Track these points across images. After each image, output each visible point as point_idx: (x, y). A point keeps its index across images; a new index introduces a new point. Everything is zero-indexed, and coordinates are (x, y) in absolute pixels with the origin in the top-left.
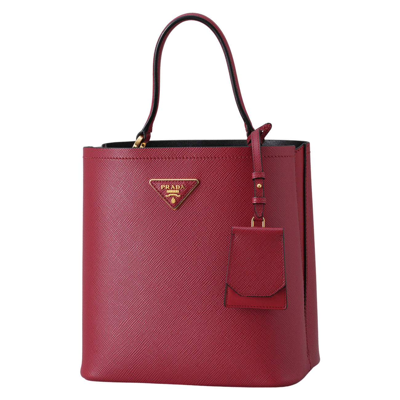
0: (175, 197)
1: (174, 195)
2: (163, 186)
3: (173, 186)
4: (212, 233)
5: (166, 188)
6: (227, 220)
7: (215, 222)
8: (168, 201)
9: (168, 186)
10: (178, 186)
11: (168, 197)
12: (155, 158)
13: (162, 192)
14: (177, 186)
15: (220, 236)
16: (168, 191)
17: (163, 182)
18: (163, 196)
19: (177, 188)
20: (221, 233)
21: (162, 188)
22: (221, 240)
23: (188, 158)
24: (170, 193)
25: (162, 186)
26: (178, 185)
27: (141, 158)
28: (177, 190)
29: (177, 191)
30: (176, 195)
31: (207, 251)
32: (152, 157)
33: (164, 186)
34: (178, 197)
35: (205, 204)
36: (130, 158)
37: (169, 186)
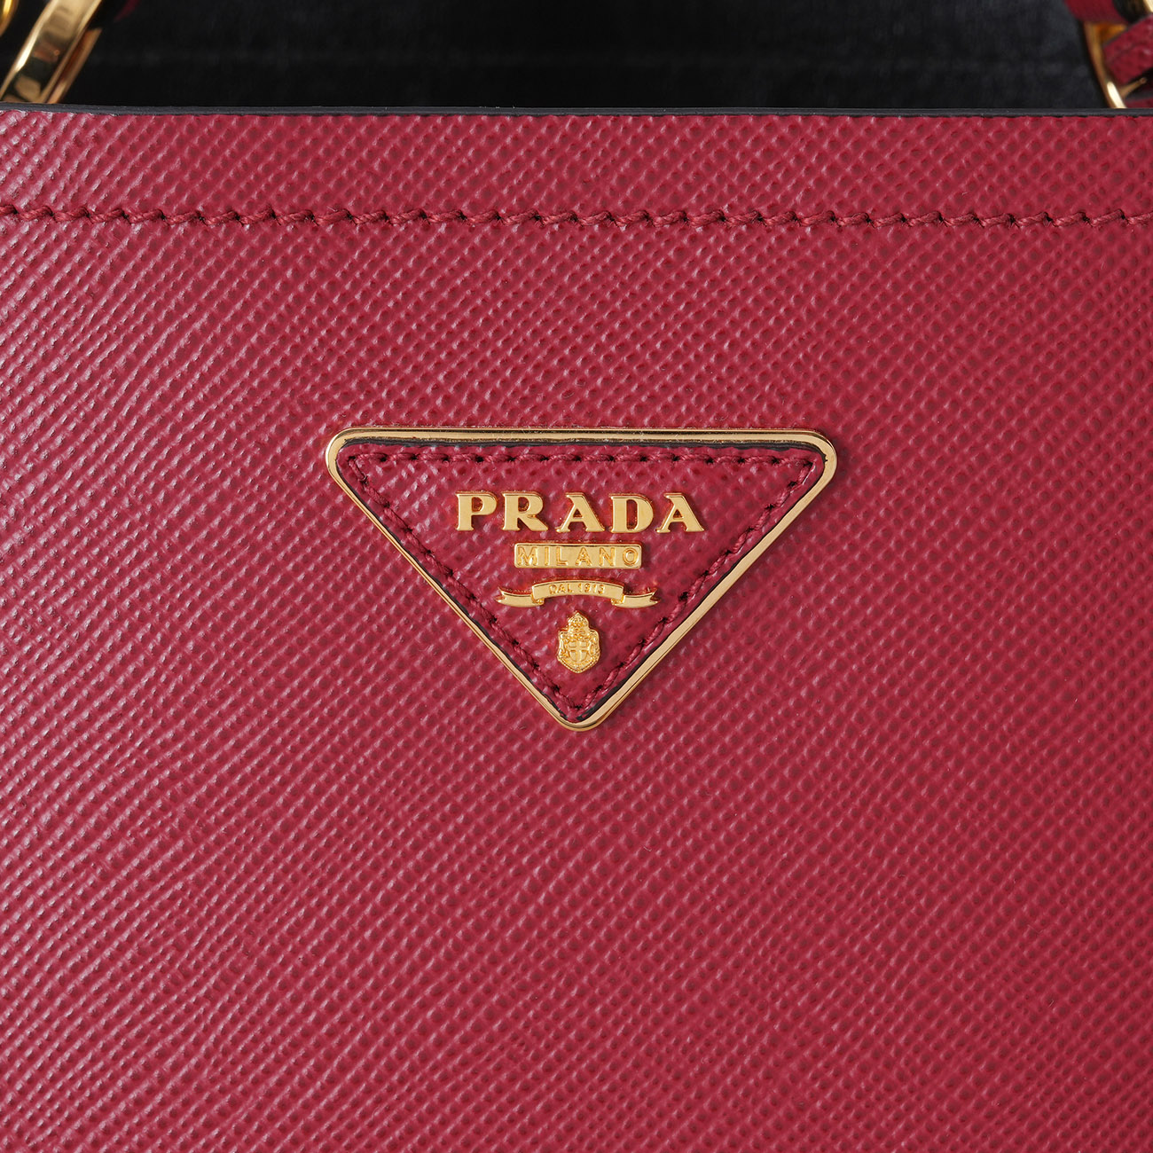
0: (593, 610)
1: (593, 589)
2: (477, 504)
3: (579, 502)
4: (947, 958)
5: (510, 524)
6: (1100, 825)
7: (985, 847)
8: (515, 643)
9: (523, 505)
10: (632, 507)
11: (514, 611)
12: (385, 217)
13: (461, 560)
14: (619, 504)
15: (1028, 981)
16: (528, 556)
17: (476, 455)
18: (467, 598)
19: (619, 524)
20: (1033, 955)
21: (464, 523)
22: (1035, 1020)
23: (722, 218)
24: (539, 575)
25: (464, 501)
26: (629, 489)
27: (237, 217)
28: (623, 539)
29: (627, 558)
30: (614, 593)
31: (890, 1126)
32: (350, 205)
33: (489, 504)
34: (621, 611)
35: (882, 672)
36: (123, 215)
37: (535, 504)
